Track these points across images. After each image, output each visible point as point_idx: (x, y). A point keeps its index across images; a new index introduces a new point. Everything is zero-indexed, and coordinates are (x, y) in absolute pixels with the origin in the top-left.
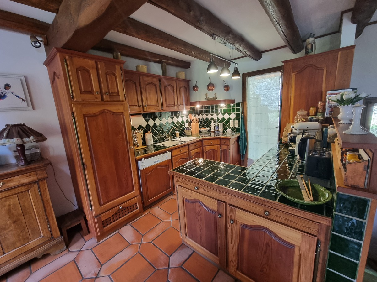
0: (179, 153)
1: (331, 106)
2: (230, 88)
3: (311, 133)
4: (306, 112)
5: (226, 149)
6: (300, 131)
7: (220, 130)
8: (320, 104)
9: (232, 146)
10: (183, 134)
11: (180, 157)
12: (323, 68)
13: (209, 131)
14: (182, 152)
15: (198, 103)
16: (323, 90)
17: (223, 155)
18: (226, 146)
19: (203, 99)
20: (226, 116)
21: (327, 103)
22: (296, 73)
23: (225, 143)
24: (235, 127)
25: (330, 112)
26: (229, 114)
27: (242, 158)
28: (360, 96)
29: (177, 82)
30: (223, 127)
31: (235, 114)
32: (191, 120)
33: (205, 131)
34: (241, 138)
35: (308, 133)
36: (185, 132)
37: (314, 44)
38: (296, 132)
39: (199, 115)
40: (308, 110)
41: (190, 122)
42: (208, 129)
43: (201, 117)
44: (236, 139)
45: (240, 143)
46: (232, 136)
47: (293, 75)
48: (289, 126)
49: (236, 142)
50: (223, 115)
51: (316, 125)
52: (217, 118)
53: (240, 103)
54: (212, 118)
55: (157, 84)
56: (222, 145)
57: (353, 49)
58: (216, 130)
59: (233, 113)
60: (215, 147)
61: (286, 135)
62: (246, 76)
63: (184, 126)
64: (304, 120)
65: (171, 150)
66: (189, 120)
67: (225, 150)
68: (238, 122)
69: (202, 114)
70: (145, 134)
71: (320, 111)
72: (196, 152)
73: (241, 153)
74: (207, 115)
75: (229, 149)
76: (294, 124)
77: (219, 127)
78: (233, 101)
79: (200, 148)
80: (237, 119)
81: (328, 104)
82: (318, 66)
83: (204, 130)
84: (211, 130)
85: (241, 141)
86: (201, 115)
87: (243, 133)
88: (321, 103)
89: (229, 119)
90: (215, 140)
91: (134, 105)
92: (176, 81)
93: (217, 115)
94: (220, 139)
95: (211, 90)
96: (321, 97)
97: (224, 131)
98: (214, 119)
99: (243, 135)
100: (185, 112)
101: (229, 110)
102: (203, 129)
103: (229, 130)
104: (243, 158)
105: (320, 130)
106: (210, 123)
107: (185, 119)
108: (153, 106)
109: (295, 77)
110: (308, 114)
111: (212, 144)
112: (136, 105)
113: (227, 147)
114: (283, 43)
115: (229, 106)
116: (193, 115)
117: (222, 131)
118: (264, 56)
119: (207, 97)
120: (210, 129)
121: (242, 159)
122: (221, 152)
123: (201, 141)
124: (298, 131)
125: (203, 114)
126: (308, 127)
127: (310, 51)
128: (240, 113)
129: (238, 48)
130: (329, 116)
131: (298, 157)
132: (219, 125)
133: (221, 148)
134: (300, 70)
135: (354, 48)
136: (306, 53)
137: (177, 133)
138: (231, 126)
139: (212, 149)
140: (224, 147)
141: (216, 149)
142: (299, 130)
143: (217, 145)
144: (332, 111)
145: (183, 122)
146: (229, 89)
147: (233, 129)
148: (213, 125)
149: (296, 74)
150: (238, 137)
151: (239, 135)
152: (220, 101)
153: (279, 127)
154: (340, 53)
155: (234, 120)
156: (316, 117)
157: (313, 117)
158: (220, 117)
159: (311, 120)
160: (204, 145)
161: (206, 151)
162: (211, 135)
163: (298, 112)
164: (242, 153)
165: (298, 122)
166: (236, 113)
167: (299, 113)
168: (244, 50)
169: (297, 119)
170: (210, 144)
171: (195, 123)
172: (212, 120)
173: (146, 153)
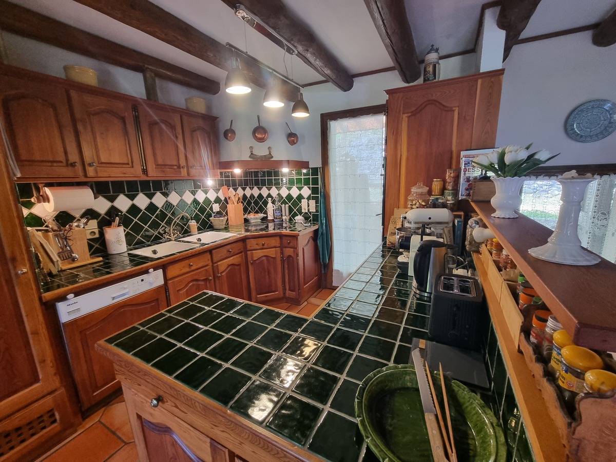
0: (187, 270)
1: (468, 180)
2: (299, 139)
3: (436, 229)
4: (426, 189)
5: (292, 255)
6: (417, 226)
7: (284, 218)
8: (449, 175)
9: (303, 249)
10: (206, 226)
11: (190, 279)
12: (454, 109)
13: (264, 219)
14: (193, 268)
15: (236, 164)
16: (454, 148)
17: (286, 266)
18: (292, 250)
19: (246, 157)
20: (295, 192)
21: (462, 173)
22: (410, 114)
23: (289, 243)
24: (310, 213)
25: (467, 189)
26: (300, 189)
27: (323, 270)
28: (536, 157)
29: (185, 118)
30: (290, 213)
31: (309, 188)
32: (226, 198)
33: (257, 218)
34: (320, 233)
35: (430, 228)
36: (212, 221)
37: (437, 65)
38: (410, 228)
39: (244, 189)
40: (429, 185)
41: (224, 203)
42: (262, 215)
43: (248, 192)
44: (312, 235)
45: (319, 242)
46: (304, 230)
47: (405, 117)
48: (399, 214)
49: (311, 240)
50: (289, 189)
51: (443, 214)
52: (279, 194)
53: (318, 168)
54: (269, 196)
55: (129, 116)
56: (286, 247)
57: (501, 77)
58: (276, 218)
59: (306, 187)
60: (271, 252)
61: (393, 232)
62: (327, 118)
63: (211, 209)
64: (423, 204)
65: (164, 265)
66: (223, 199)
67: (289, 256)
68: (316, 203)
69: (250, 188)
70: (103, 230)
71: (450, 188)
72: (230, 263)
73: (321, 261)
74: (260, 189)
75: (297, 255)
76: (407, 210)
77: (282, 212)
78: (305, 165)
79: (240, 255)
80: (313, 198)
81: (465, 174)
82: (444, 104)
83: (254, 218)
84: (267, 217)
85: (321, 238)
86: (248, 188)
87: (324, 224)
88: (451, 174)
89: (300, 197)
90: (271, 238)
91: (51, 159)
92: (181, 116)
93: (279, 189)
94: (281, 236)
95: (261, 140)
96: (451, 163)
97: (290, 220)
98: (272, 197)
99: (324, 227)
100: (210, 182)
101: (299, 181)
102: (252, 217)
103: (299, 218)
104: (325, 270)
105: (451, 225)
106: (266, 203)
107: (212, 196)
108: (118, 166)
109: (408, 122)
110: (430, 193)
111: (265, 246)
112: (61, 162)
113: (294, 251)
114: (389, 61)
115: (299, 173)
116: (231, 189)
117: (288, 220)
118: (358, 83)
119: (252, 154)
120: (266, 215)
121: (323, 272)
122: (283, 261)
123: (243, 240)
124: (413, 226)
125: (253, 187)
126: (430, 218)
127: (431, 77)
128: (319, 186)
129: (303, 54)
130: (464, 197)
131: (415, 283)
132: (281, 207)
133: (282, 253)
134: (414, 109)
135: (503, 74)
136: (425, 80)
137: (193, 224)
138: (303, 211)
139: (265, 256)
140: (289, 251)
141: (274, 256)
142: (416, 223)
143: (275, 247)
144: (471, 189)
145: (207, 201)
146: (297, 141)
147: (306, 218)
148: (270, 207)
149: (409, 117)
150: (316, 232)
151: (316, 227)
152: (279, 163)
153: (382, 214)
154: (480, 81)
155: (309, 198)
156: (442, 199)
157: (437, 199)
158: (284, 192)
159: (435, 205)
160: (249, 248)
161: (252, 259)
162: (267, 227)
163: (414, 188)
164: (323, 261)
165: (414, 207)
166: (311, 186)
167: (414, 190)
168: (317, 63)
169: (412, 201)
170: (262, 247)
171: (236, 203)
172: (269, 199)
173: (108, 273)
